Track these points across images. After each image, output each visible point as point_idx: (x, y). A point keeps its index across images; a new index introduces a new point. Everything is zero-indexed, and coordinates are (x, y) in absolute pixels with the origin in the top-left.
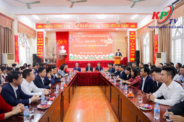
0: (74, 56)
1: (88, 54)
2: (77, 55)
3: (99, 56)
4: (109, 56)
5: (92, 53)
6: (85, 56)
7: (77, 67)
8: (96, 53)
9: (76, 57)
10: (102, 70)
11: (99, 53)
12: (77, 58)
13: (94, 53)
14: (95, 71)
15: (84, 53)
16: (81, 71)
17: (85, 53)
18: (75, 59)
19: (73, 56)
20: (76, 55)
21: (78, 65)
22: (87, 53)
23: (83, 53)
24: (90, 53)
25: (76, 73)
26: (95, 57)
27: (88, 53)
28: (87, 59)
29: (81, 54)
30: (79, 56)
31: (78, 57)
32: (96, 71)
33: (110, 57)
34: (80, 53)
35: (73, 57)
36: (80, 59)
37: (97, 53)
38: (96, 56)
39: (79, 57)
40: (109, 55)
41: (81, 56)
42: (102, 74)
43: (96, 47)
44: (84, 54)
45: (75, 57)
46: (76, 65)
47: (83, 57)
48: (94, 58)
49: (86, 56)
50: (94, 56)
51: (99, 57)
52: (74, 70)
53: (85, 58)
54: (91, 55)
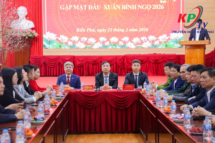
0: (59, 39)
1: (102, 35)
2: (70, 37)
3: (136, 40)
4: (169, 39)
5: (115, 30)
6: (92, 40)
7: (69, 74)
8: (128, 32)
9: (67, 43)
11: (136, 32)
12: (67, 48)
14: (124, 86)
15: (91, 30)
16: (79, 87)
17: (93, 30)
18: (63, 48)
19: (57, 39)
20: (64, 38)
21: (72, 69)
22: (100, 31)
23: (88, 29)
24: (110, 30)
25: (66, 94)
26: (125, 42)
27: (104, 30)
28: (100, 48)
29: (81, 35)
30: (76, 38)
31: (70, 43)
32: (129, 86)
33: (171, 43)
34: (78, 30)
35: (55, 44)
36: (78, 48)
37: (130, 30)
38: (126, 39)
39: (74, 42)
40: (167, 38)
41: (80, 40)
42: (145, 97)
43: (129, 11)
44: (89, 35)
45: (61, 43)
46: (65, 69)
47: (86, 43)
49: (98, 41)
50: (120, 40)
51: (138, 44)
52: (59, 83)
53: (94, 45)
54: (111, 38)
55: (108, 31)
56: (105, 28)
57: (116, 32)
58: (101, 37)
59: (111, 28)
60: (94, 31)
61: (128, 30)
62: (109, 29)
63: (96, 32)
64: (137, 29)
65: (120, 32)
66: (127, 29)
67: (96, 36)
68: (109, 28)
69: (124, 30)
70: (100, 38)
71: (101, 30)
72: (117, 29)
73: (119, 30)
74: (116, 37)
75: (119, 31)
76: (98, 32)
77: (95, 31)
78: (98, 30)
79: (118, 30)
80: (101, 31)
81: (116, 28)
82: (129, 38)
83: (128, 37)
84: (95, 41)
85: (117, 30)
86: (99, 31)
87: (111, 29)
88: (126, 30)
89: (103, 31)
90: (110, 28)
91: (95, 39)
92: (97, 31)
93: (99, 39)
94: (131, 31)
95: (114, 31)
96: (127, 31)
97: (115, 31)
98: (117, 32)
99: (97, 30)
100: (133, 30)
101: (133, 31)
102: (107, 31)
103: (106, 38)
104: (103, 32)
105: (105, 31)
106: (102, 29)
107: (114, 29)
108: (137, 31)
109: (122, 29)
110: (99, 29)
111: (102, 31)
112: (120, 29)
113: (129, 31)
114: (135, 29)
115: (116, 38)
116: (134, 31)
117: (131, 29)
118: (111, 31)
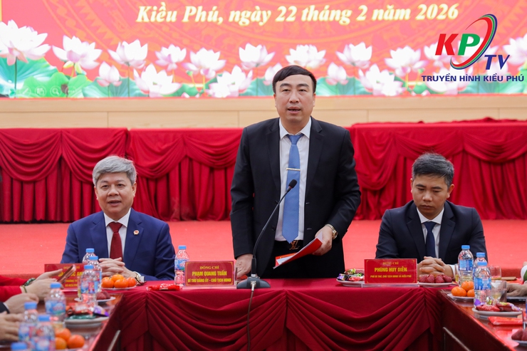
0: (60, 53)
1: (253, 34)
2: (106, 46)
3: (403, 57)
5: (311, 14)
6: (208, 59)
8: (369, 23)
9: (93, 74)
10: (466, 251)
11: (402, 23)
12: (95, 93)
13: (343, 17)
15: (201, 15)
17: (214, 16)
18: (76, 93)
19: (50, 57)
20: (80, 51)
22: (241, 18)
23: (190, 10)
24: (288, 14)
26: (352, 70)
27: (259, 16)
28: (242, 95)
29: (156, 37)
30: (134, 51)
31: (109, 74)
34: (142, 15)
35: (40, 78)
36: (146, 95)
37: (378, 14)
38: (359, 53)
39: (126, 69)
41: (151, 58)
44: (194, 37)
45: (70, 72)
47: (180, 73)
48: (342, 88)
49: (231, 61)
50: (331, 58)
51: (413, 76)
53: (215, 81)
54: (292, 51)
55: (280, 19)
56: (264, 7)
57: (312, 22)
58: (248, 46)
59: (293, 4)
60: (215, 19)
61: (369, 14)
62: (283, 9)
63: (226, 22)
64: (408, 11)
65: (329, 22)
66: (364, 8)
67: (226, 41)
68: (283, 3)
69: (349, 13)
70: (241, 50)
71: (249, 13)
72: (320, 9)
73: (328, 12)
74: (313, 44)
75: (326, 19)
76: (234, 22)
77: (221, 20)
78: (234, 16)
79: (325, 16)
80: (249, 19)
81: (313, 7)
82: (370, 49)
83: (367, 47)
84: (222, 63)
85: (317, 12)
86: (237, 20)
87: (294, 9)
88: (357, 12)
89: (258, 19)
90: (287, 4)
91: (218, 54)
92: (231, 19)
93: (238, 54)
94: (380, 18)
95: (303, 19)
96: (361, 18)
97: (309, 19)
98: (317, 25)
99: (228, 15)
100: (392, 11)
101: (391, 18)
102: (272, 19)
103: (269, 52)
104: (256, 23)
105: (265, 19)
106: (253, 10)
107: (305, 12)
108: (407, 17)
109: (339, 11)
110: (240, 8)
111: (253, 19)
112: (330, 9)
113: (374, 18)
114: (398, 11)
115: (313, 49)
116: (396, 18)
117: (382, 11)
118: (291, 19)
